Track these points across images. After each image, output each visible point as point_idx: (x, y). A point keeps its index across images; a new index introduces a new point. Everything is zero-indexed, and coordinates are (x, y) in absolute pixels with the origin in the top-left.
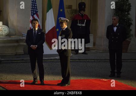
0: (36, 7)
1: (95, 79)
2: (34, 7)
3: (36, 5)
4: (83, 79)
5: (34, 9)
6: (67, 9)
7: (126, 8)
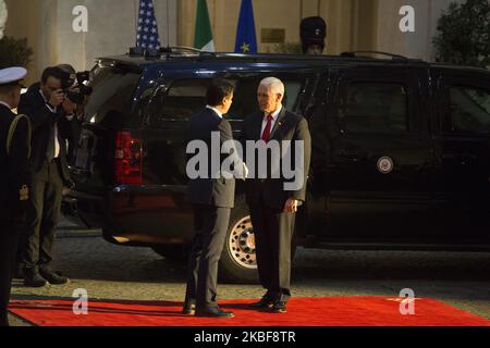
0: (156, 35)
1: (367, 295)
2: (148, 37)
3: (154, 30)
4: (323, 296)
5: (148, 42)
6: (267, 44)
7: (480, 41)
